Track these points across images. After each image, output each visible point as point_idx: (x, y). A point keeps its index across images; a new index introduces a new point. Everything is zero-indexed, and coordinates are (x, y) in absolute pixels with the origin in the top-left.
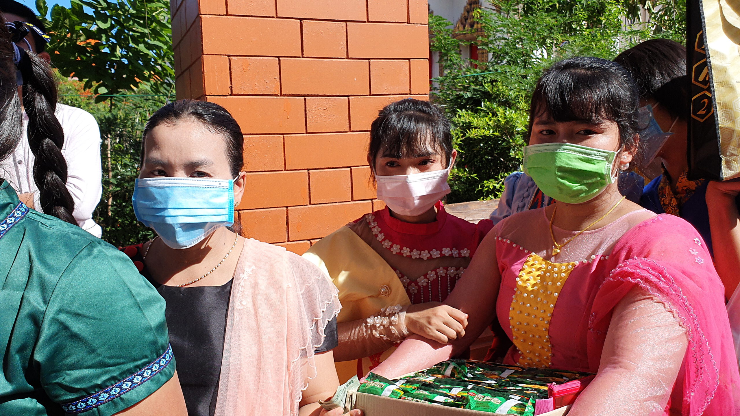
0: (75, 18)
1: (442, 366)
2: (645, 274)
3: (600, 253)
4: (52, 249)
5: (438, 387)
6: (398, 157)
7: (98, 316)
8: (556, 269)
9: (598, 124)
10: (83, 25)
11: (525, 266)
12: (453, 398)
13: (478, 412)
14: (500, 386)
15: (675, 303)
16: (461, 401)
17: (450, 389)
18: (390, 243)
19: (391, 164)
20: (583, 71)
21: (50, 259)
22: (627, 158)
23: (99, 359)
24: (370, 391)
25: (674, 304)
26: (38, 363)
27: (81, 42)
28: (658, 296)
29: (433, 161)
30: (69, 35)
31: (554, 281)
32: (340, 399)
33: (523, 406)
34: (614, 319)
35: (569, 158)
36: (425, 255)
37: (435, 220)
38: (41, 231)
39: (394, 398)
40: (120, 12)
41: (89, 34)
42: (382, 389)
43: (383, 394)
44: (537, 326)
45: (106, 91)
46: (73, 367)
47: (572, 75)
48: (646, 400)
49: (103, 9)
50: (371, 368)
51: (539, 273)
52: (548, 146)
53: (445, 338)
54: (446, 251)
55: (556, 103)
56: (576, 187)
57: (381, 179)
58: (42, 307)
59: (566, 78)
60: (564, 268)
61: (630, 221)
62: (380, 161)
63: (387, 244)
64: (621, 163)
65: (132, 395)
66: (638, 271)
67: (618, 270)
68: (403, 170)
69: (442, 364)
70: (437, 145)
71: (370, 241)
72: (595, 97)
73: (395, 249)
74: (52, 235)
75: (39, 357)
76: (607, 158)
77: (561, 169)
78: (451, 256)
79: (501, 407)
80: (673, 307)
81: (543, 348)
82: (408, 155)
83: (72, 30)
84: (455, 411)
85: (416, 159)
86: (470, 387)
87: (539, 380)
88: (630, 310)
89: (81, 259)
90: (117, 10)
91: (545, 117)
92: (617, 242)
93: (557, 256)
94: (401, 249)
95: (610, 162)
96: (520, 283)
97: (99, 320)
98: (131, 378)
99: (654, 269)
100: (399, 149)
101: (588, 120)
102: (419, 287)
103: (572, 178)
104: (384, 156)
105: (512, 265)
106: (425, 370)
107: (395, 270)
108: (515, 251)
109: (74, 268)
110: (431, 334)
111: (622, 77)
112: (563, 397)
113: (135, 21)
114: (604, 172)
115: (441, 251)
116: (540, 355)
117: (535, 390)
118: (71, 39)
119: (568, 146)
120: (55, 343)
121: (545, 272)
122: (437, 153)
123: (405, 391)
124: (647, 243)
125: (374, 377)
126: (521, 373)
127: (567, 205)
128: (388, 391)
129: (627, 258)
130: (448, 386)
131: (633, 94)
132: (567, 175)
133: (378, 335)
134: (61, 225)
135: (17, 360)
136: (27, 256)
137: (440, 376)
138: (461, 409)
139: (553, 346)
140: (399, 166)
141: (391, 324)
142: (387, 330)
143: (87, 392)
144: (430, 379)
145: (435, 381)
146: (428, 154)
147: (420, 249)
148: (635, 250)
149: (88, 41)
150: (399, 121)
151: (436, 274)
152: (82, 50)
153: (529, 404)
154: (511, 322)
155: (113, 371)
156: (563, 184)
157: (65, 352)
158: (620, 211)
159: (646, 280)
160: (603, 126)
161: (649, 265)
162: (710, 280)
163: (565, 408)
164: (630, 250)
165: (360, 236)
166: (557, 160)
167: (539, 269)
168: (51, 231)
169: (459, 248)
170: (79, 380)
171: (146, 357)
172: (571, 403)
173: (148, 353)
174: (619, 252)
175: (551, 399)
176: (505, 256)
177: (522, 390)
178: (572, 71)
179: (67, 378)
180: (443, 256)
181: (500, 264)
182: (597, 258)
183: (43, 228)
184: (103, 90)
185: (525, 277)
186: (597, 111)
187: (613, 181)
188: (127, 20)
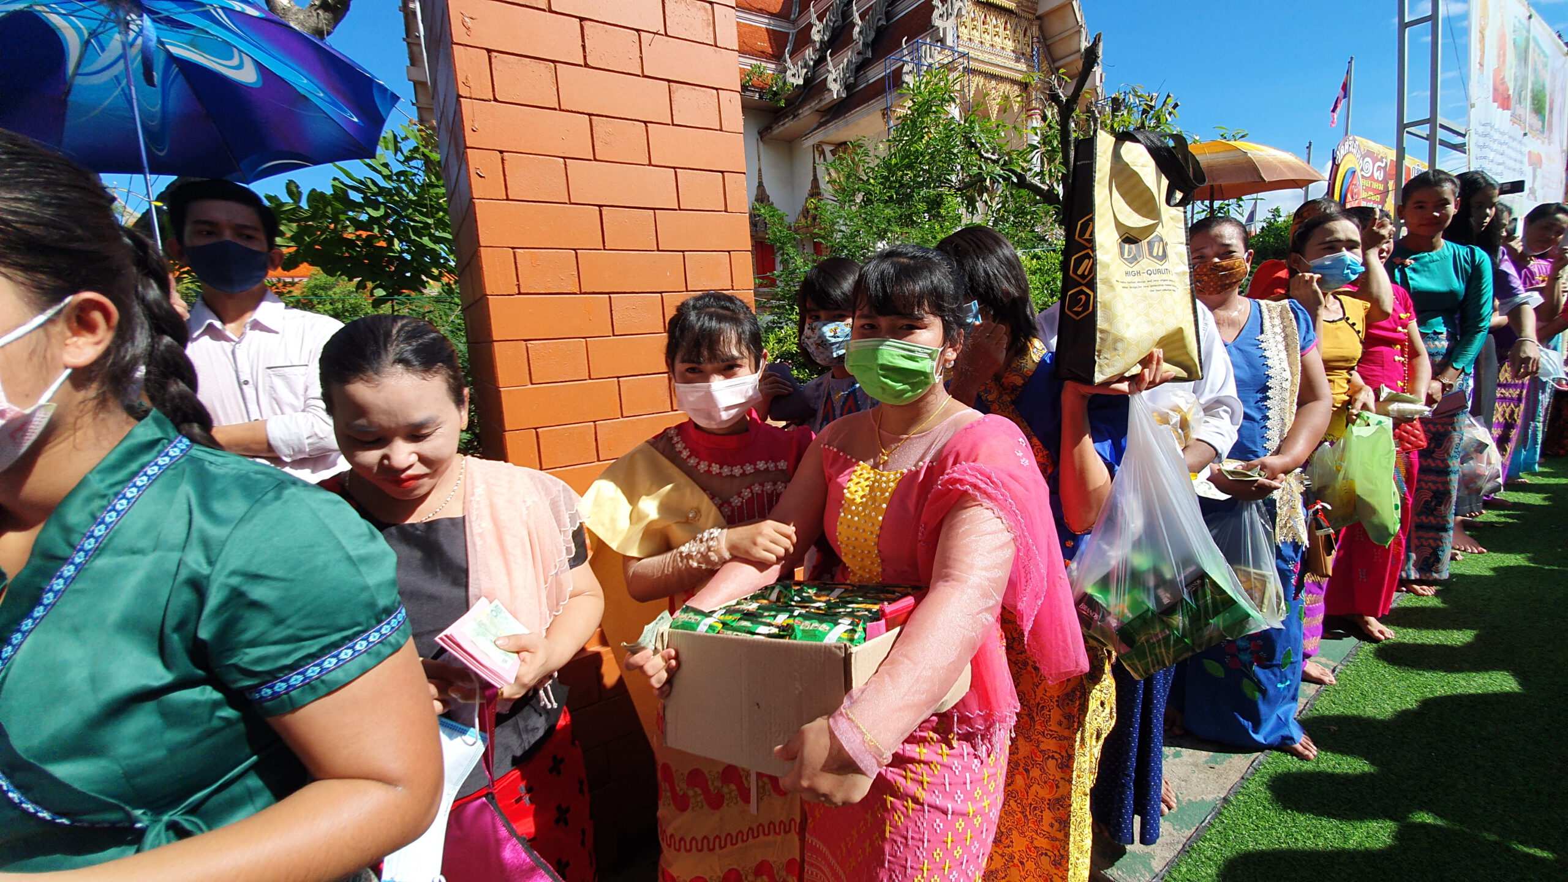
0: (339, 205)
1: (768, 589)
2: (974, 480)
3: (928, 459)
4: (223, 494)
5: (762, 616)
6: (699, 363)
7: (290, 576)
8: (884, 479)
9: (922, 319)
10: (350, 213)
11: (853, 477)
12: (778, 627)
13: (805, 642)
14: (829, 608)
15: (1002, 508)
16: (786, 631)
17: (775, 617)
18: (697, 460)
19: (692, 370)
20: (905, 260)
21: (219, 507)
22: (952, 355)
23: (290, 632)
24: (685, 626)
25: (1001, 510)
26: (203, 642)
27: (350, 234)
28: (987, 503)
29: (740, 366)
30: (332, 226)
31: (883, 491)
32: (648, 640)
33: (853, 631)
34: (944, 529)
35: (892, 355)
36: (737, 471)
37: (747, 430)
38: (208, 472)
39: (711, 634)
40: (396, 198)
41: (359, 225)
42: (698, 624)
43: (699, 629)
44: (866, 540)
45: (384, 293)
46: (253, 643)
47: (893, 264)
48: (978, 614)
49: (374, 194)
50: (685, 601)
51: (867, 483)
52: (869, 342)
53: (773, 558)
54: (761, 465)
55: (877, 296)
56: (899, 386)
57: (681, 387)
58: (205, 570)
59: (887, 266)
60: (892, 477)
61: (956, 423)
62: (680, 367)
63: (692, 461)
64: (946, 361)
65: (339, 675)
66: (967, 477)
67: (947, 477)
68: (706, 379)
69: (766, 588)
70: (744, 349)
71: (674, 458)
72: (917, 288)
73: (703, 466)
74: (224, 476)
75: (204, 633)
76: (930, 355)
77: (883, 367)
78: (767, 469)
79: (830, 635)
80: (1001, 514)
81: (873, 563)
82: (710, 360)
83: (336, 220)
84: (779, 643)
85: (722, 365)
86: (796, 613)
87: (870, 598)
88: (959, 518)
89: (265, 505)
90: (392, 196)
91: (866, 311)
92: (944, 446)
93: (885, 463)
94: (710, 466)
95: (934, 360)
96: (848, 495)
97: (291, 581)
98: (335, 653)
99: (981, 474)
100: (699, 354)
101: (911, 315)
102: (733, 508)
103: (893, 376)
104: (683, 361)
105: (837, 477)
106: (748, 596)
107: (704, 490)
108: (842, 460)
109: (253, 517)
110: (758, 555)
111: (945, 268)
112: (895, 618)
113: (415, 210)
114: (928, 370)
115: (755, 465)
116: (870, 571)
117: (867, 610)
118: (335, 230)
119: (892, 342)
120: (226, 615)
121: (874, 482)
122: (743, 357)
123: (724, 624)
124: (974, 447)
125: (688, 609)
126: (852, 591)
127: (892, 406)
128: (703, 626)
129: (954, 463)
130: (773, 613)
131: (957, 287)
132: (890, 374)
133: (695, 565)
134: (239, 462)
135: (175, 640)
136: (186, 506)
137: (765, 602)
138: (786, 640)
139: (883, 561)
140: (701, 372)
141: (709, 549)
142: (705, 558)
143: (273, 675)
144: (753, 606)
145: (759, 608)
146: (734, 358)
147: (732, 465)
148: (962, 456)
149: (358, 233)
150: (699, 319)
151: (751, 491)
152: (351, 244)
153: (860, 629)
154: (840, 538)
155: (310, 646)
156: (886, 384)
157: (242, 625)
158: (946, 413)
159: (975, 486)
160: (926, 321)
161: (977, 470)
162: (1036, 482)
163: (897, 629)
164: (957, 455)
165: (663, 453)
166: (880, 357)
167: (868, 479)
168: (222, 471)
169: (775, 461)
170: (260, 660)
171: (359, 624)
172: (903, 623)
173: (362, 618)
174: (946, 457)
175: (883, 622)
176: (832, 465)
177: (853, 612)
178: (895, 259)
179: (246, 659)
180: (757, 471)
181: (827, 474)
182: (924, 465)
183: (212, 468)
184: (380, 292)
185: (853, 489)
186: (920, 305)
187: (937, 381)
188: (405, 208)
